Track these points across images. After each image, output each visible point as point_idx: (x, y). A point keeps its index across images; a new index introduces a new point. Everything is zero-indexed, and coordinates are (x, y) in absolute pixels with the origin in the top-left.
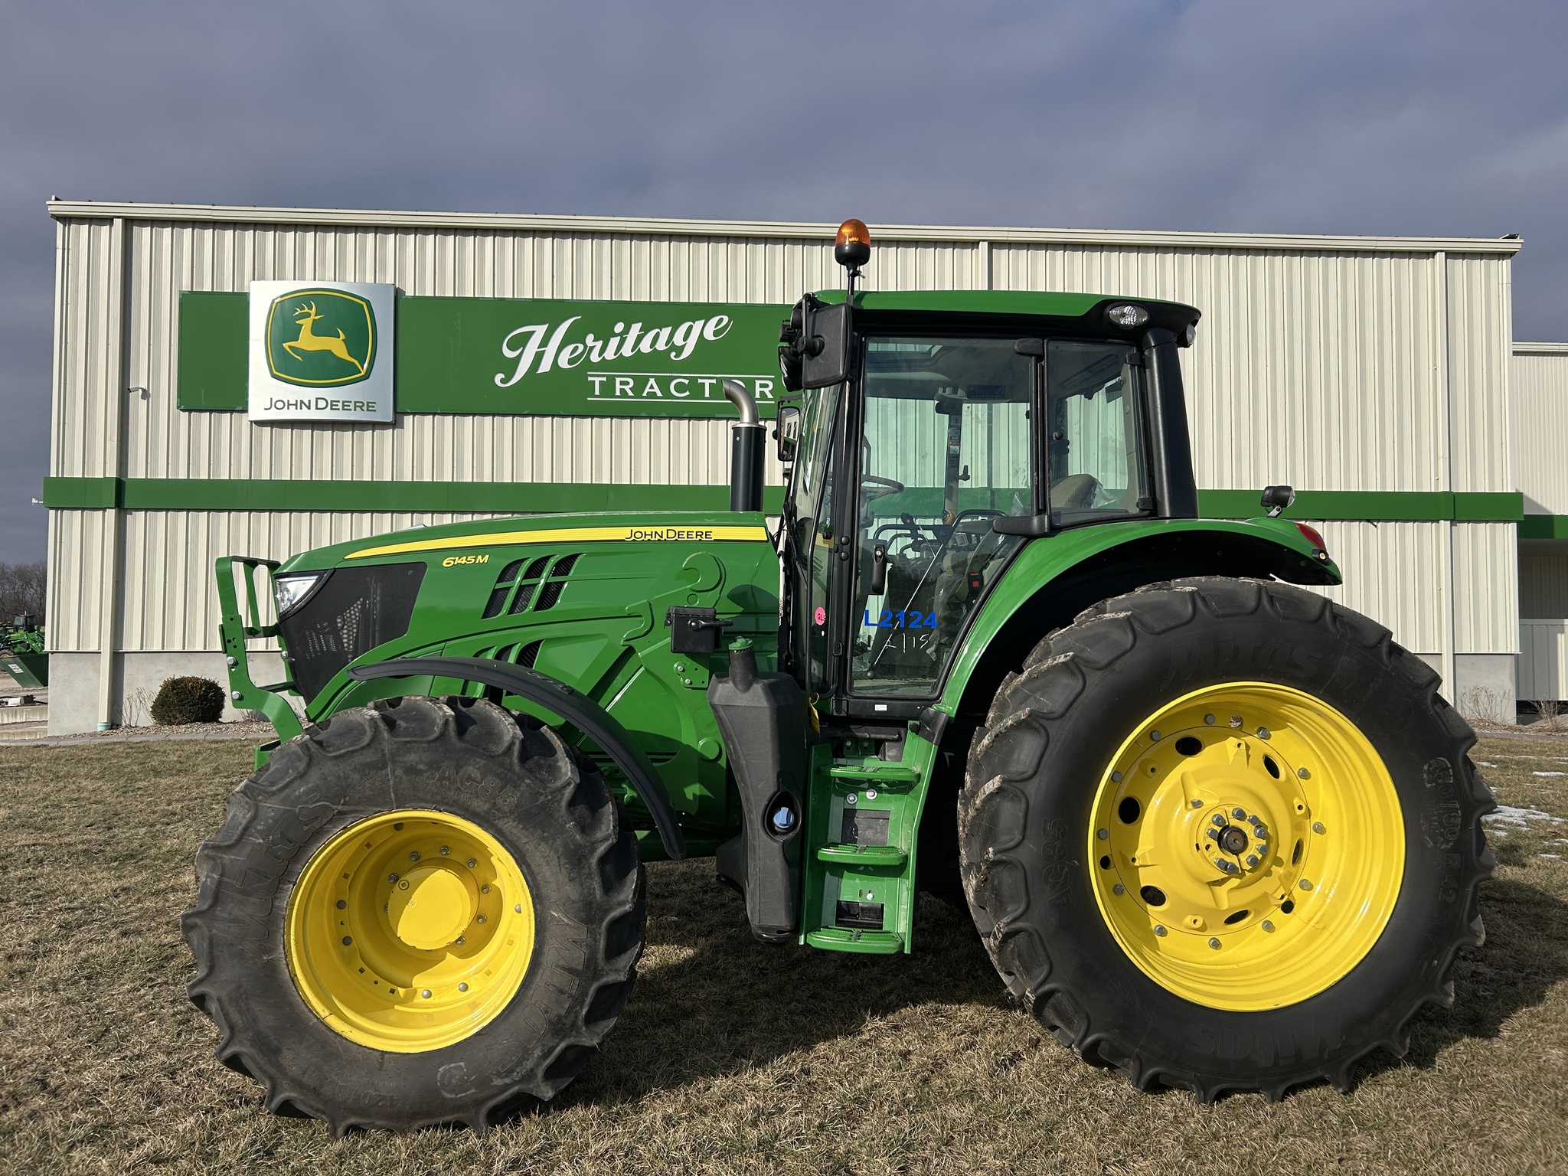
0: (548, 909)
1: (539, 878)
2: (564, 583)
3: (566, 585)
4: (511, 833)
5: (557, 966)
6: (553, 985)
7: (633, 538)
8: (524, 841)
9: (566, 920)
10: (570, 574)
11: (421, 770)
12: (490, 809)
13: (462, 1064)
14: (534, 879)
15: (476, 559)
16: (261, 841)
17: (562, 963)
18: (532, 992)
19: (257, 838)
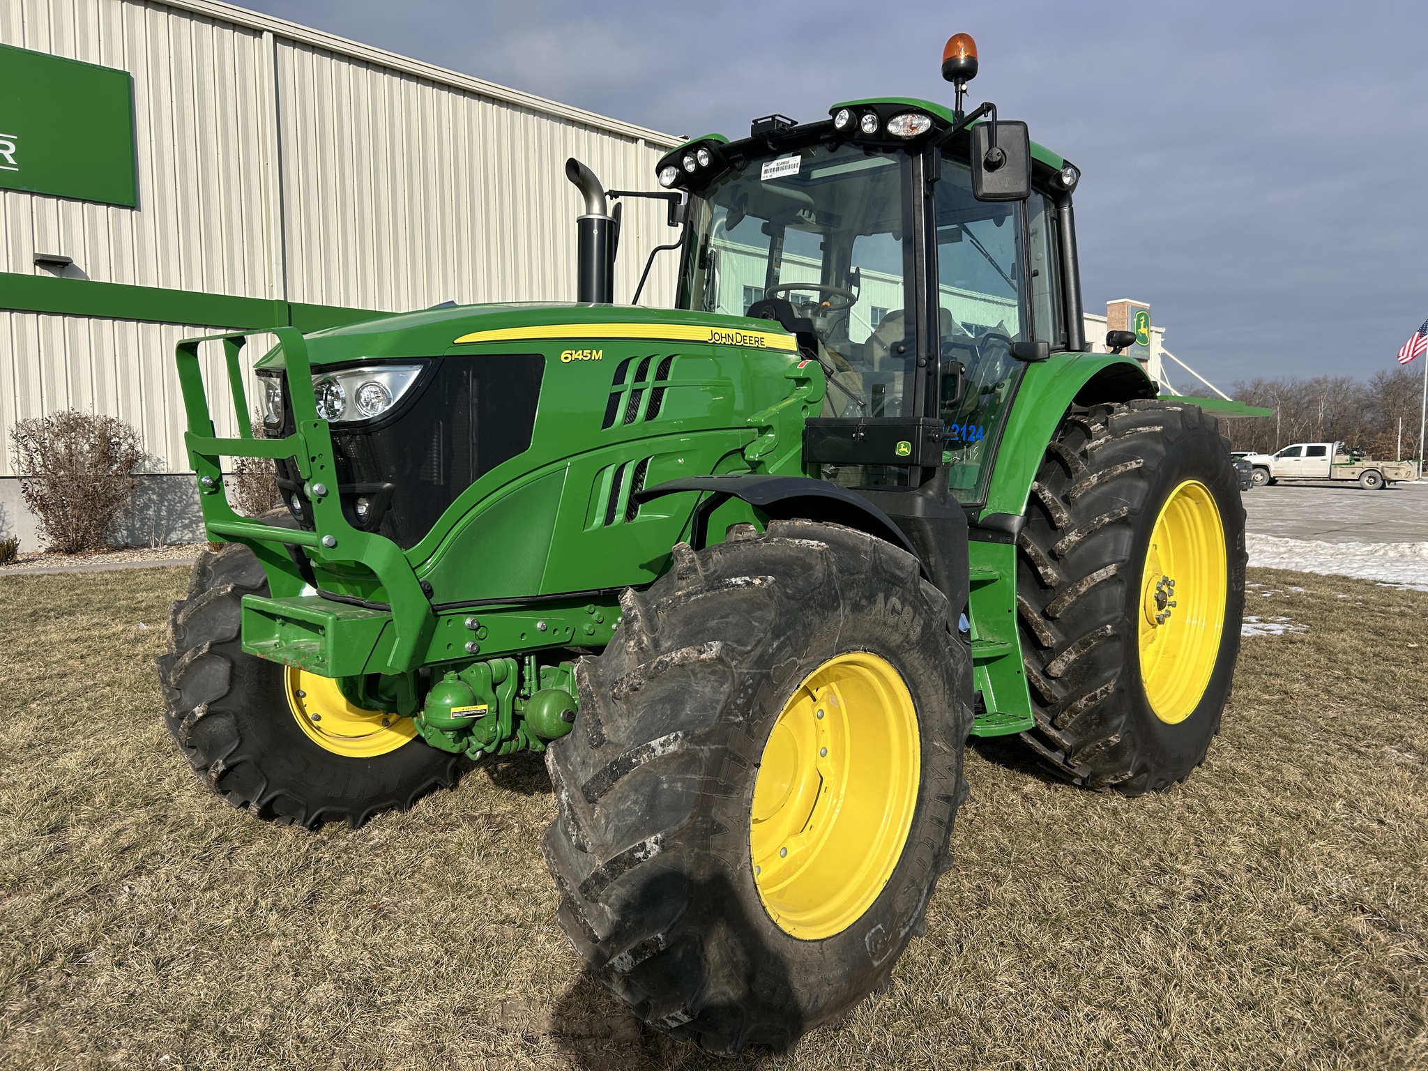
0: (931, 740)
1: (926, 710)
2: (664, 388)
3: (666, 391)
4: (912, 665)
5: (938, 798)
6: (936, 818)
7: (713, 340)
8: (921, 672)
9: (945, 748)
10: (669, 378)
11: (863, 606)
12: (902, 642)
13: (880, 926)
14: (922, 711)
15: (591, 353)
16: (741, 719)
17: (942, 793)
18: (919, 831)
19: (737, 716)
